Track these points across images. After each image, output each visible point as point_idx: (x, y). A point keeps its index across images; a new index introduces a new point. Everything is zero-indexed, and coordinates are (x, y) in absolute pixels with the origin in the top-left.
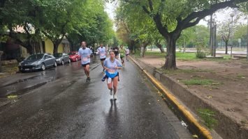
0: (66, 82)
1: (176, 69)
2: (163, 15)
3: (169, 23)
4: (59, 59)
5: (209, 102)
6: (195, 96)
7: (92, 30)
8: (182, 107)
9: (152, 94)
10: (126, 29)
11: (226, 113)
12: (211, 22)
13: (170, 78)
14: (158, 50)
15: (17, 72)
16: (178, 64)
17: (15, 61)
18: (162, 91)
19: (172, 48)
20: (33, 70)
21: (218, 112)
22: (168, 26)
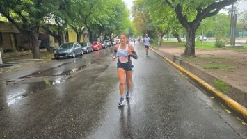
0: (100, 66)
1: (195, 56)
2: (184, 6)
3: (189, 13)
4: (84, 48)
5: (224, 80)
6: (213, 77)
7: (110, 21)
8: (201, 81)
9: (176, 74)
10: (143, 19)
11: (238, 87)
12: (232, 10)
13: (190, 64)
14: (175, 40)
15: (53, 59)
16: (197, 53)
17: (45, 50)
18: (184, 73)
19: (191, 37)
20: (67, 57)
21: (231, 86)
22: (188, 16)
